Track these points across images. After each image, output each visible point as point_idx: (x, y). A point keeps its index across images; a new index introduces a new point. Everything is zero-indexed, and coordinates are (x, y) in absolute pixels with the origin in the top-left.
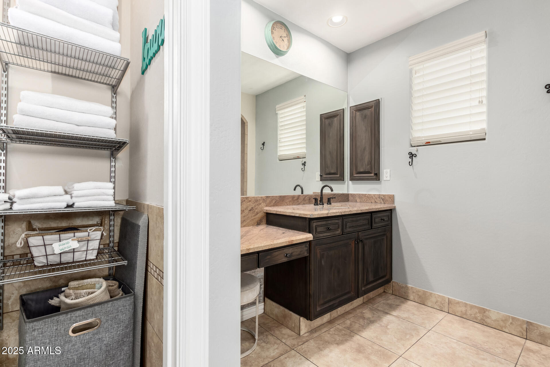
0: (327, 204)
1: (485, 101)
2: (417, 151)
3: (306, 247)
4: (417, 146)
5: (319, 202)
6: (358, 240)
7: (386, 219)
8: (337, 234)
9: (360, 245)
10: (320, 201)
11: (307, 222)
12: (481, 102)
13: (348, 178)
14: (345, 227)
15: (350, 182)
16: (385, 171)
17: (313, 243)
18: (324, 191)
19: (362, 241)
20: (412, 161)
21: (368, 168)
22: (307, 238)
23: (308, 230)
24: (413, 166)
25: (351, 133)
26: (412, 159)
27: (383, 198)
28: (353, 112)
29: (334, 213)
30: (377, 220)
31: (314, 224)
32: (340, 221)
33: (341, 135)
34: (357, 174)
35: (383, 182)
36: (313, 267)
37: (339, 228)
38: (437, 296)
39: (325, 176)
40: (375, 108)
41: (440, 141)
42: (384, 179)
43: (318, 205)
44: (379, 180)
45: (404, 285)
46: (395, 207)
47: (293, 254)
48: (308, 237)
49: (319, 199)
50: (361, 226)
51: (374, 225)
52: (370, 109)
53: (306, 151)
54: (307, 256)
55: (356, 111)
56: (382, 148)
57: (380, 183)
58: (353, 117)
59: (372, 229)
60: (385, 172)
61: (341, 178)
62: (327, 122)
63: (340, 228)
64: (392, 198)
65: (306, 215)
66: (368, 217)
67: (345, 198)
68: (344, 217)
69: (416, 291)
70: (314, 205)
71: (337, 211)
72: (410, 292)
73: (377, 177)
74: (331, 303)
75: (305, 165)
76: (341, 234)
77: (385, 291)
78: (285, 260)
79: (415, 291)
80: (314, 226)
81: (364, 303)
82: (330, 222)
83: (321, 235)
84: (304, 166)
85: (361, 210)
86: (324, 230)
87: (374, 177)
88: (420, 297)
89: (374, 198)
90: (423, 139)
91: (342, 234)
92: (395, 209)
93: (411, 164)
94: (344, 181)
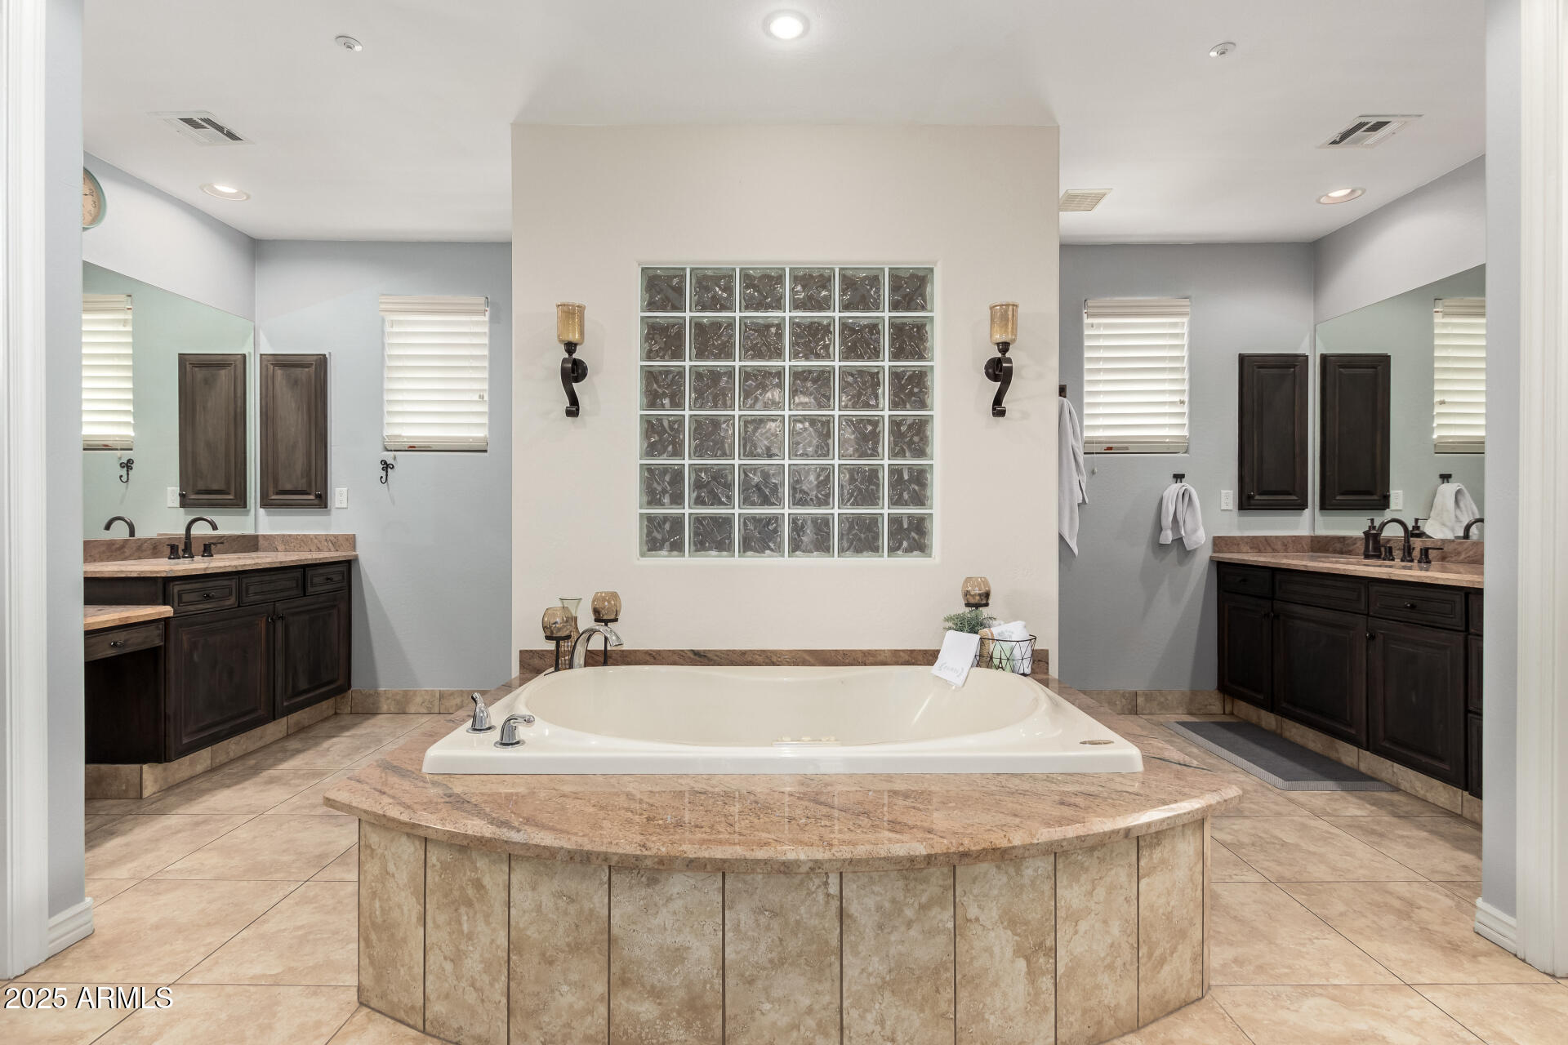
0: (203, 556)
1: (486, 398)
2: (395, 458)
3: (158, 628)
4: (395, 451)
5: (181, 553)
6: (274, 618)
7: (336, 578)
8: (228, 606)
9: (279, 624)
10: (183, 550)
11: (160, 585)
12: (482, 397)
13: (256, 502)
14: (244, 593)
15: (262, 511)
16: (338, 490)
17: (173, 623)
18: (194, 531)
19: (282, 617)
20: (387, 475)
21: (302, 484)
22: (161, 613)
23: (161, 601)
24: (388, 485)
25: (264, 410)
26: (387, 472)
27: (335, 541)
28: (267, 366)
29: (220, 567)
30: (316, 580)
31: (176, 588)
32: (233, 583)
33: (238, 410)
34: (277, 494)
35: (334, 512)
36: (174, 664)
37: (230, 594)
38: (423, 693)
39: (193, 497)
40: (316, 369)
41: (429, 447)
42: (337, 506)
43: (179, 558)
44: (326, 507)
45: (371, 692)
46: (356, 556)
47: (130, 642)
48: (162, 611)
49: (181, 547)
50: (282, 590)
51: (310, 590)
52: (307, 370)
53: (134, 431)
54: (160, 647)
55: (275, 365)
56: (333, 448)
57: (329, 513)
58: (267, 377)
59: (305, 595)
60: (338, 494)
61: (239, 502)
62: (200, 374)
63: (234, 595)
64: (351, 540)
65: (157, 572)
66: (298, 574)
67: (250, 543)
68: (241, 576)
69: (393, 696)
70: (170, 558)
71: (227, 564)
72: (382, 699)
73: (321, 501)
74: (216, 730)
75: (132, 469)
76: (236, 606)
77: (338, 711)
78: (111, 653)
79: (390, 695)
80: (176, 591)
81: (288, 735)
82: (210, 584)
83: (191, 608)
84: (128, 471)
85: (281, 562)
86: (200, 599)
87: (316, 502)
88: (398, 702)
89: (316, 541)
90: (405, 440)
91: (239, 606)
92: (356, 559)
93: (384, 480)
94: (246, 507)
